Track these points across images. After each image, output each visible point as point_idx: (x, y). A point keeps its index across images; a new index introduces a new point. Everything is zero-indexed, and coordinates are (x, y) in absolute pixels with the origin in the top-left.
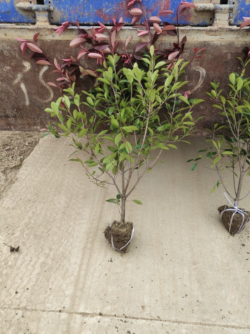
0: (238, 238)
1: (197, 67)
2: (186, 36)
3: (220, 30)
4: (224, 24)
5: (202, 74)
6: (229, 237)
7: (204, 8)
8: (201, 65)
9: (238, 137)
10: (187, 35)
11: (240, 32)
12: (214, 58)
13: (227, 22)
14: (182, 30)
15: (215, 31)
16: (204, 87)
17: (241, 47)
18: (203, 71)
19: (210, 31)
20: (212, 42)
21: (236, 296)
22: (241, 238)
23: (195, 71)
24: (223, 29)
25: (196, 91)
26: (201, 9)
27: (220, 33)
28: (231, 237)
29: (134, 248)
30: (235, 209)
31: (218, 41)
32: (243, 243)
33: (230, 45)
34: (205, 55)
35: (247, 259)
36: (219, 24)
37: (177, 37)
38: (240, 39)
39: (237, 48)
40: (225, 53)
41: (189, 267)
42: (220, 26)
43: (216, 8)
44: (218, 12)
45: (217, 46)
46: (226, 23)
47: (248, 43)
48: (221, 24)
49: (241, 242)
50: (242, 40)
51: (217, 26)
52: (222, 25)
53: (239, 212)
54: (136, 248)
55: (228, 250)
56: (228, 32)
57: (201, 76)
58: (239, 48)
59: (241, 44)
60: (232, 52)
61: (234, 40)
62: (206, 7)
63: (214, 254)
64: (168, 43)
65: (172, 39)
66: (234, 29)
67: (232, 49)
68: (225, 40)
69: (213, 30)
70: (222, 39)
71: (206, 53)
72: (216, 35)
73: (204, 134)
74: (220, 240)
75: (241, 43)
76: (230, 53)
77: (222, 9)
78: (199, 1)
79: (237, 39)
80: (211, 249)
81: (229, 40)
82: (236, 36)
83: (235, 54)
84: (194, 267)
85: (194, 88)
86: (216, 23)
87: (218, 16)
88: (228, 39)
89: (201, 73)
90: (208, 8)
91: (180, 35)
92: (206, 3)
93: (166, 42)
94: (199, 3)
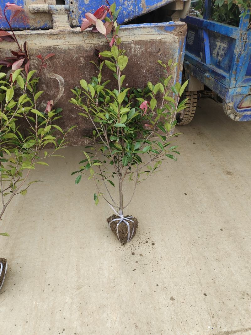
0: (129, 246)
1: (52, 74)
2: (26, 42)
3: (62, 33)
4: (64, 26)
5: (61, 81)
6: (120, 247)
7: (37, 9)
8: (56, 72)
9: (108, 145)
10: (27, 40)
11: (84, 34)
12: (67, 64)
13: (67, 24)
14: (19, 36)
15: (57, 34)
16: (68, 95)
17: (92, 50)
18: (60, 78)
19: (51, 34)
20: (58, 46)
21: (117, 316)
22: (132, 246)
23: (51, 78)
24: (65, 32)
25: (60, 100)
26: (34, 10)
27: (63, 36)
28: (122, 247)
29: (12, 285)
30: (121, 218)
31: (64, 45)
32: (133, 251)
33: (79, 49)
34: (55, 60)
35: (135, 270)
36: (59, 26)
37: (17, 43)
38: (87, 41)
39: (87, 51)
40: (77, 57)
41: (72, 294)
42: (61, 29)
43: (50, 9)
44: (54, 13)
45: (65, 51)
46: (68, 26)
47: (96, 45)
48: (62, 26)
49: (131, 252)
50: (90, 43)
51: (58, 28)
52: (63, 28)
53: (124, 221)
54: (15, 284)
55: (117, 263)
56: (71, 35)
57: (60, 83)
58: (90, 51)
59: (90, 47)
60: (83, 56)
61: (81, 42)
62: (40, 9)
63: (101, 272)
64: (8, 51)
65: (12, 46)
66: (77, 31)
67: (82, 53)
68: (72, 43)
69: (55, 33)
70: (68, 42)
71: (56, 59)
72: (59, 39)
73: (85, 142)
74: (110, 253)
75: (90, 45)
76: (81, 57)
77: (57, 10)
78: (31, 1)
79: (83, 41)
80: (99, 267)
81: (76, 43)
82: (81, 38)
83: (87, 57)
84: (78, 292)
85: (57, 96)
86: (56, 25)
87: (56, 18)
88: (74, 42)
89: (58, 81)
90: (42, 9)
91: (19, 41)
92: (40, 3)
93: (6, 49)
94: (32, 3)
